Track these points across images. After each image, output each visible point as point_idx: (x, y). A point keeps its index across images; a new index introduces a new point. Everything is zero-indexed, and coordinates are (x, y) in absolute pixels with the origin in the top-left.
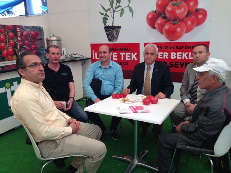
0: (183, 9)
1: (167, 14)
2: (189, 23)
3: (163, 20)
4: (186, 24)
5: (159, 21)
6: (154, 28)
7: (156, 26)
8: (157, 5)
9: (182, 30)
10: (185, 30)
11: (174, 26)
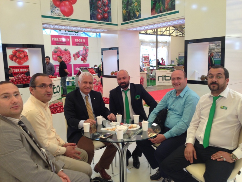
0: (22, 55)
1: (17, 56)
2: (25, 59)
3: (16, 58)
4: (24, 59)
5: (14, 58)
6: (12, 60)
7: (13, 60)
8: (13, 52)
9: (23, 62)
10: (24, 61)
11: (20, 60)
